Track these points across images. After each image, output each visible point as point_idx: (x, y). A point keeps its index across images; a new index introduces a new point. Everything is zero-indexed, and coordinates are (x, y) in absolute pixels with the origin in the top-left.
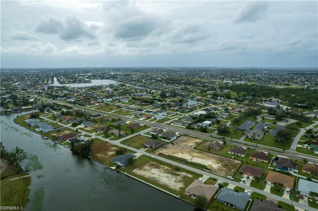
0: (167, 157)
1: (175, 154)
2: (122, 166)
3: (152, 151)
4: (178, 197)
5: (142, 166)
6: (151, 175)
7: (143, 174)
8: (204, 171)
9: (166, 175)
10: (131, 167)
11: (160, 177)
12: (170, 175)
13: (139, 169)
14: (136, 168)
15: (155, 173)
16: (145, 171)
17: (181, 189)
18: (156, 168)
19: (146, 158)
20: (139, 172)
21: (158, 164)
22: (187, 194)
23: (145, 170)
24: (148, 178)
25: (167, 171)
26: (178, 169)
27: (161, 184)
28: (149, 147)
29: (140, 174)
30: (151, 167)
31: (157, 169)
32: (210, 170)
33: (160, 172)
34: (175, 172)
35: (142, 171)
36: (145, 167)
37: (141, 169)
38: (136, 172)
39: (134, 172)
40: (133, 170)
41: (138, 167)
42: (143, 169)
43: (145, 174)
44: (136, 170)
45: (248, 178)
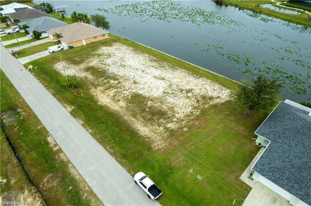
7: (191, 79)
9: (121, 72)
12: (112, 70)
13: (211, 98)
14: (222, 104)
15: (153, 80)
16: (188, 87)
18: (144, 98)
20: (208, 88)
21: (128, 117)
23: (188, 91)
24: (177, 67)
25: (112, 81)
29: (200, 80)
30: (165, 108)
31: (141, 92)
33: (135, 82)
35: (197, 91)
36: (191, 108)
37: (204, 97)
38: (216, 87)
39: (224, 89)
40: (230, 95)
41: (215, 106)
42: (197, 98)
43: (186, 79)
44: (220, 95)
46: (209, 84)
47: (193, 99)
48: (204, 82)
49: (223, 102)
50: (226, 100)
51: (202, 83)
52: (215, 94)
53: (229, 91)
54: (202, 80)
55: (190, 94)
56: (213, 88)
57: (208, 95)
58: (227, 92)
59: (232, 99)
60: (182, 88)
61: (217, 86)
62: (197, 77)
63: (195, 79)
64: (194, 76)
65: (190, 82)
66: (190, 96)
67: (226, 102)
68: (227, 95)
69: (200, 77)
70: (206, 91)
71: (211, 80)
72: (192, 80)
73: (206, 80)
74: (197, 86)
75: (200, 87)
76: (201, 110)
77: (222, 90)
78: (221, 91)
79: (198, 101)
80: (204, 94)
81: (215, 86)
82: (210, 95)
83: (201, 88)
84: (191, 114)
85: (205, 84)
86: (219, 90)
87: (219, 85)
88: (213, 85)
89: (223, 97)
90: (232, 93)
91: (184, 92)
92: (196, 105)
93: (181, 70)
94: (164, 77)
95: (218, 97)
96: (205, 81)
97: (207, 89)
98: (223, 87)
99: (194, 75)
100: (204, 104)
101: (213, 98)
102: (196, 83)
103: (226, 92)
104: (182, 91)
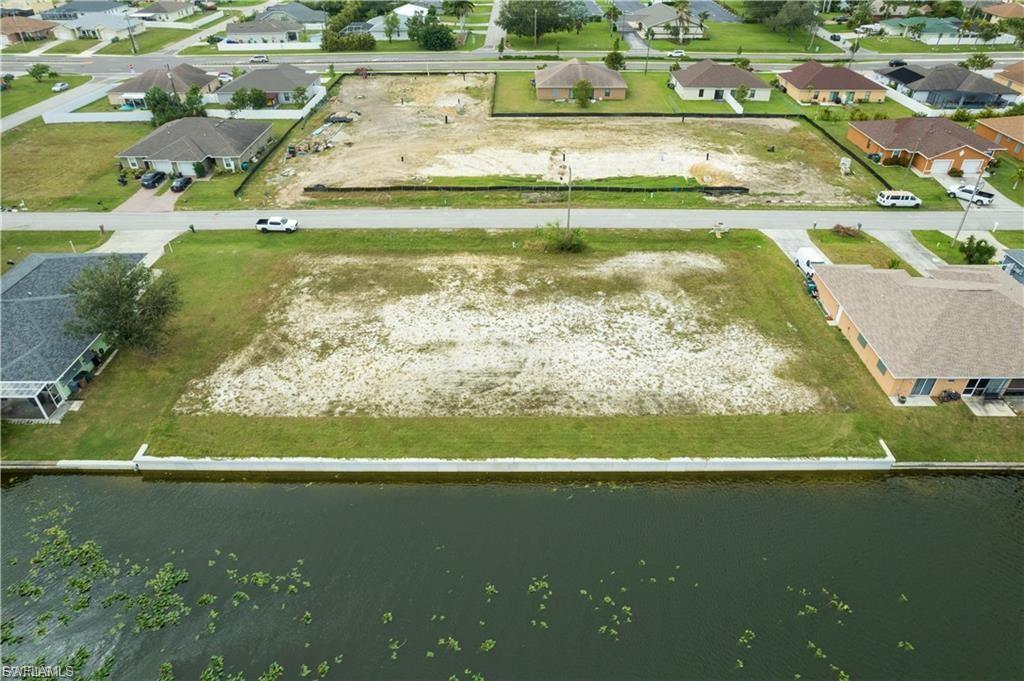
0: (388, 196)
1: (420, 165)
2: (47, 400)
3: (237, 192)
4: (888, 461)
5: (258, 323)
6: (434, 371)
7: (353, 391)
8: (719, 206)
9: (546, 313)
10: (156, 373)
11: (533, 354)
12: (579, 309)
13: (257, 361)
14: (223, 359)
15: (445, 334)
16: (335, 358)
17: (809, 385)
19: (235, 249)
20: (281, 387)
22: (911, 402)
23: (325, 350)
25: (522, 287)
26: (570, 246)
27: (607, 409)
28: (187, 169)
29: (322, 404)
31: (425, 298)
32: (743, 191)
33: (470, 307)
34: (583, 273)
35: (304, 360)
36: (291, 319)
37: (277, 354)
38: (257, 400)
39: (233, 404)
40: (209, 394)
41: (238, 345)
42: (292, 343)
43: (362, 381)
44: (237, 381)
45: (956, 173)
46: (287, 399)
47: (300, 337)
48: (303, 398)
49: (222, 366)
50: (216, 375)
51: (312, 393)
52: (253, 376)
53: (216, 408)
54: (316, 402)
55: (315, 344)
56: (269, 393)
57: (269, 366)
58: (220, 400)
59: (200, 385)
60: (350, 350)
61: (259, 405)
62: (340, 409)
63: (339, 395)
64: (351, 407)
65: (345, 379)
66: (313, 341)
67: (215, 368)
68: (217, 391)
69: (330, 412)
70: (283, 374)
71: (286, 419)
72: (346, 388)
73: (304, 413)
74: (316, 375)
75: (305, 376)
76: (266, 324)
77: (237, 399)
78: (238, 394)
79: (285, 338)
80: (281, 361)
81: (265, 403)
82: (265, 368)
83: (302, 374)
84: (282, 309)
85: (299, 395)
86: (246, 393)
87: (254, 409)
88: (273, 401)
89: (229, 379)
90: (206, 405)
91: (335, 343)
92: (283, 329)
93: (412, 408)
94: (428, 356)
95: (240, 372)
96: (303, 405)
97: (281, 382)
98: (237, 411)
99: (354, 411)
100: (266, 341)
101: (253, 364)
102: (325, 382)
103: (222, 397)
104: (342, 342)
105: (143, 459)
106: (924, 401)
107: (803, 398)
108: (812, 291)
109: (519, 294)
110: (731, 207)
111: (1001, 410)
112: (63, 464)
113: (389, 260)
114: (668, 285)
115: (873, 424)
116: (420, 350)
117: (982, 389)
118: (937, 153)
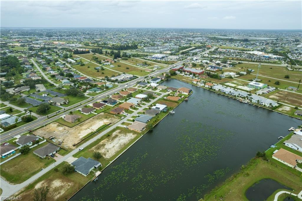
4: (143, 135)
6: (116, 147)
8: (111, 126)
26: (108, 135)
27: (128, 142)
32: (111, 123)
34: (113, 137)
41: (102, 155)
45: (123, 113)
52: (107, 156)
64: (116, 152)
65: (113, 151)
66: (106, 152)
67: (103, 157)
70: (108, 154)
75: (110, 153)
79: (103, 153)
80: (106, 154)
88: (111, 155)
95: (105, 156)
96: (113, 154)
98: (110, 157)
103: (108, 158)
104: (108, 150)
105: (111, 162)
106: (141, 131)
107: (135, 135)
108: (128, 129)
109: (112, 141)
110: (112, 125)
111: (144, 130)
112: (107, 166)
113: (97, 145)
114: (119, 134)
115: (140, 134)
116: (113, 147)
117: (143, 129)
118: (121, 112)
